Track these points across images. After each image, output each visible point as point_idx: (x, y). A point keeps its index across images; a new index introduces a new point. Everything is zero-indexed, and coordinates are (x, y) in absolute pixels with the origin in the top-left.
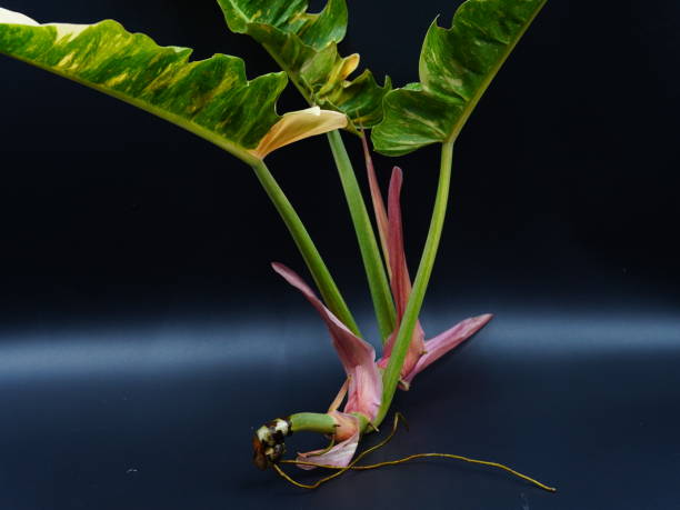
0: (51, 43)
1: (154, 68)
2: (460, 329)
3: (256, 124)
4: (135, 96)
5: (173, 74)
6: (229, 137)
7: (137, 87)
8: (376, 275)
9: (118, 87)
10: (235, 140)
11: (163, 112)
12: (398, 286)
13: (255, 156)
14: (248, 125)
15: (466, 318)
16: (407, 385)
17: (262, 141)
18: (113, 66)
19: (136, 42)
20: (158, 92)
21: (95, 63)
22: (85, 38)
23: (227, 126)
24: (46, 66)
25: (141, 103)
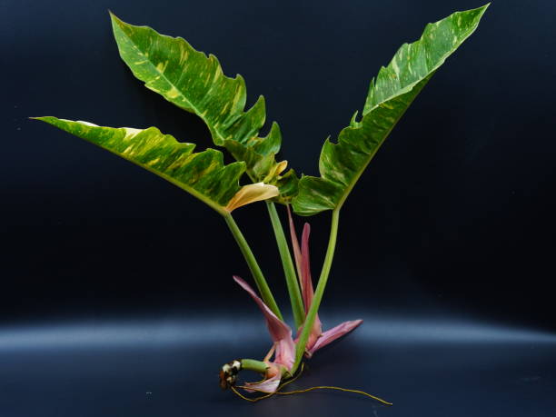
0: (122, 139)
1: (174, 156)
2: (343, 327)
3: (228, 192)
4: (162, 172)
5: (184, 160)
6: (212, 199)
7: (164, 166)
8: (294, 289)
9: (154, 166)
10: (215, 200)
11: (176, 181)
12: (306, 296)
13: (226, 210)
14: (223, 191)
15: (347, 320)
16: (310, 355)
17: (230, 202)
18: (153, 154)
19: (166, 139)
20: (175, 170)
21: (143, 152)
22: (139, 137)
23: (211, 192)
24: (117, 153)
25: (165, 176)
